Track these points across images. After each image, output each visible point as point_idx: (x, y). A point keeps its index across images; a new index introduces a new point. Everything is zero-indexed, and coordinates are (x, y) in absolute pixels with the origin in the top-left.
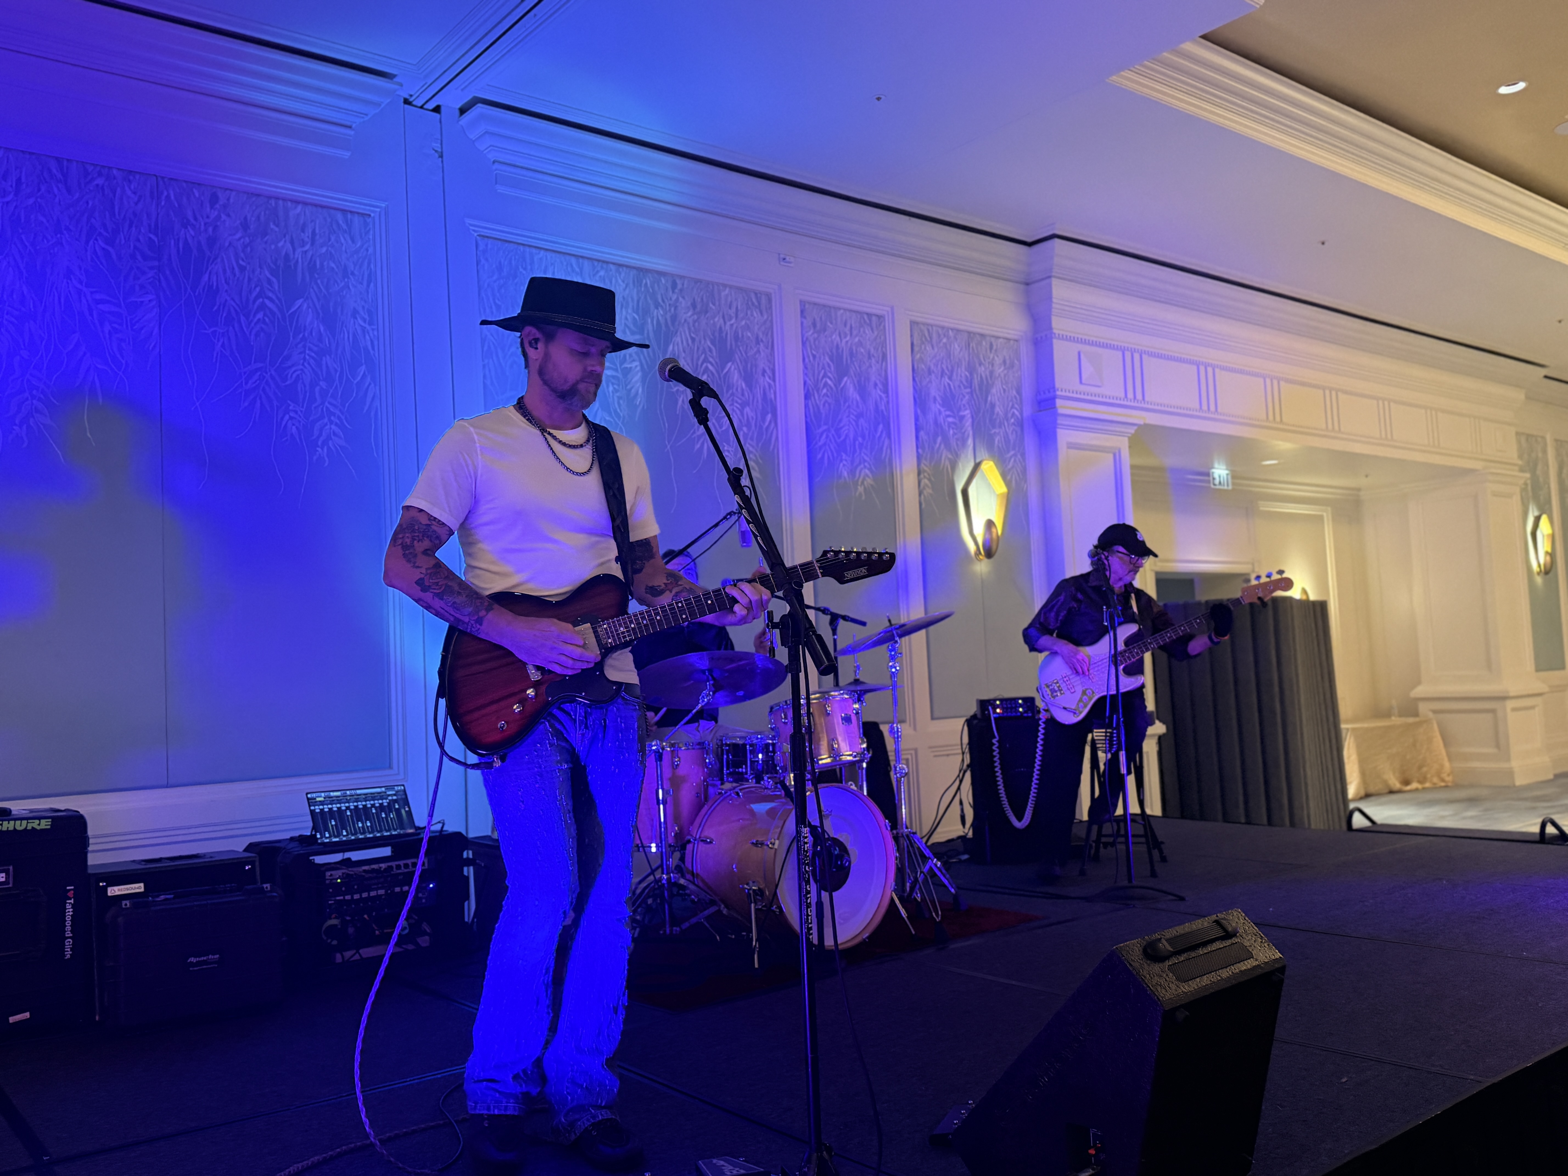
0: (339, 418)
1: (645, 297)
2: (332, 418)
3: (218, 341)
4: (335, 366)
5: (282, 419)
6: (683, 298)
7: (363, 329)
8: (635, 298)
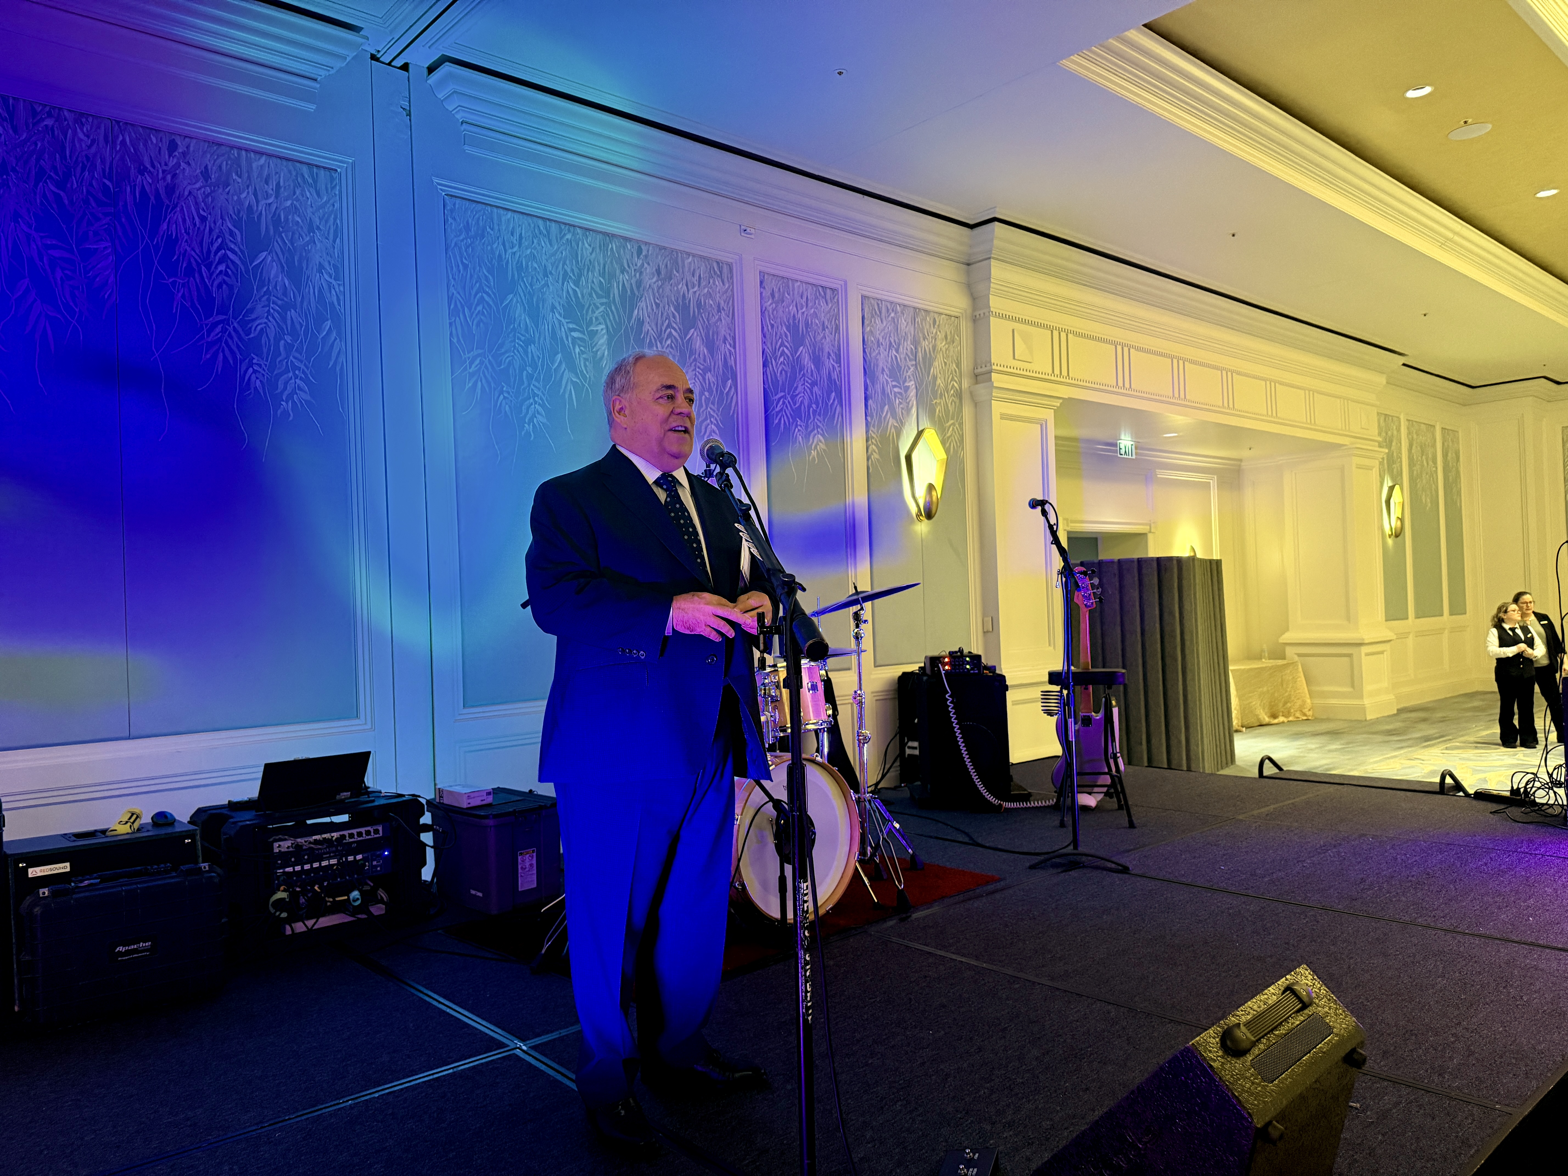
0: (304, 372)
1: (611, 262)
2: (297, 372)
3: (178, 292)
4: (301, 321)
5: (246, 372)
6: (649, 264)
7: (329, 284)
8: (602, 262)
